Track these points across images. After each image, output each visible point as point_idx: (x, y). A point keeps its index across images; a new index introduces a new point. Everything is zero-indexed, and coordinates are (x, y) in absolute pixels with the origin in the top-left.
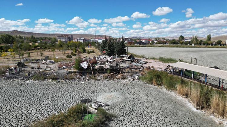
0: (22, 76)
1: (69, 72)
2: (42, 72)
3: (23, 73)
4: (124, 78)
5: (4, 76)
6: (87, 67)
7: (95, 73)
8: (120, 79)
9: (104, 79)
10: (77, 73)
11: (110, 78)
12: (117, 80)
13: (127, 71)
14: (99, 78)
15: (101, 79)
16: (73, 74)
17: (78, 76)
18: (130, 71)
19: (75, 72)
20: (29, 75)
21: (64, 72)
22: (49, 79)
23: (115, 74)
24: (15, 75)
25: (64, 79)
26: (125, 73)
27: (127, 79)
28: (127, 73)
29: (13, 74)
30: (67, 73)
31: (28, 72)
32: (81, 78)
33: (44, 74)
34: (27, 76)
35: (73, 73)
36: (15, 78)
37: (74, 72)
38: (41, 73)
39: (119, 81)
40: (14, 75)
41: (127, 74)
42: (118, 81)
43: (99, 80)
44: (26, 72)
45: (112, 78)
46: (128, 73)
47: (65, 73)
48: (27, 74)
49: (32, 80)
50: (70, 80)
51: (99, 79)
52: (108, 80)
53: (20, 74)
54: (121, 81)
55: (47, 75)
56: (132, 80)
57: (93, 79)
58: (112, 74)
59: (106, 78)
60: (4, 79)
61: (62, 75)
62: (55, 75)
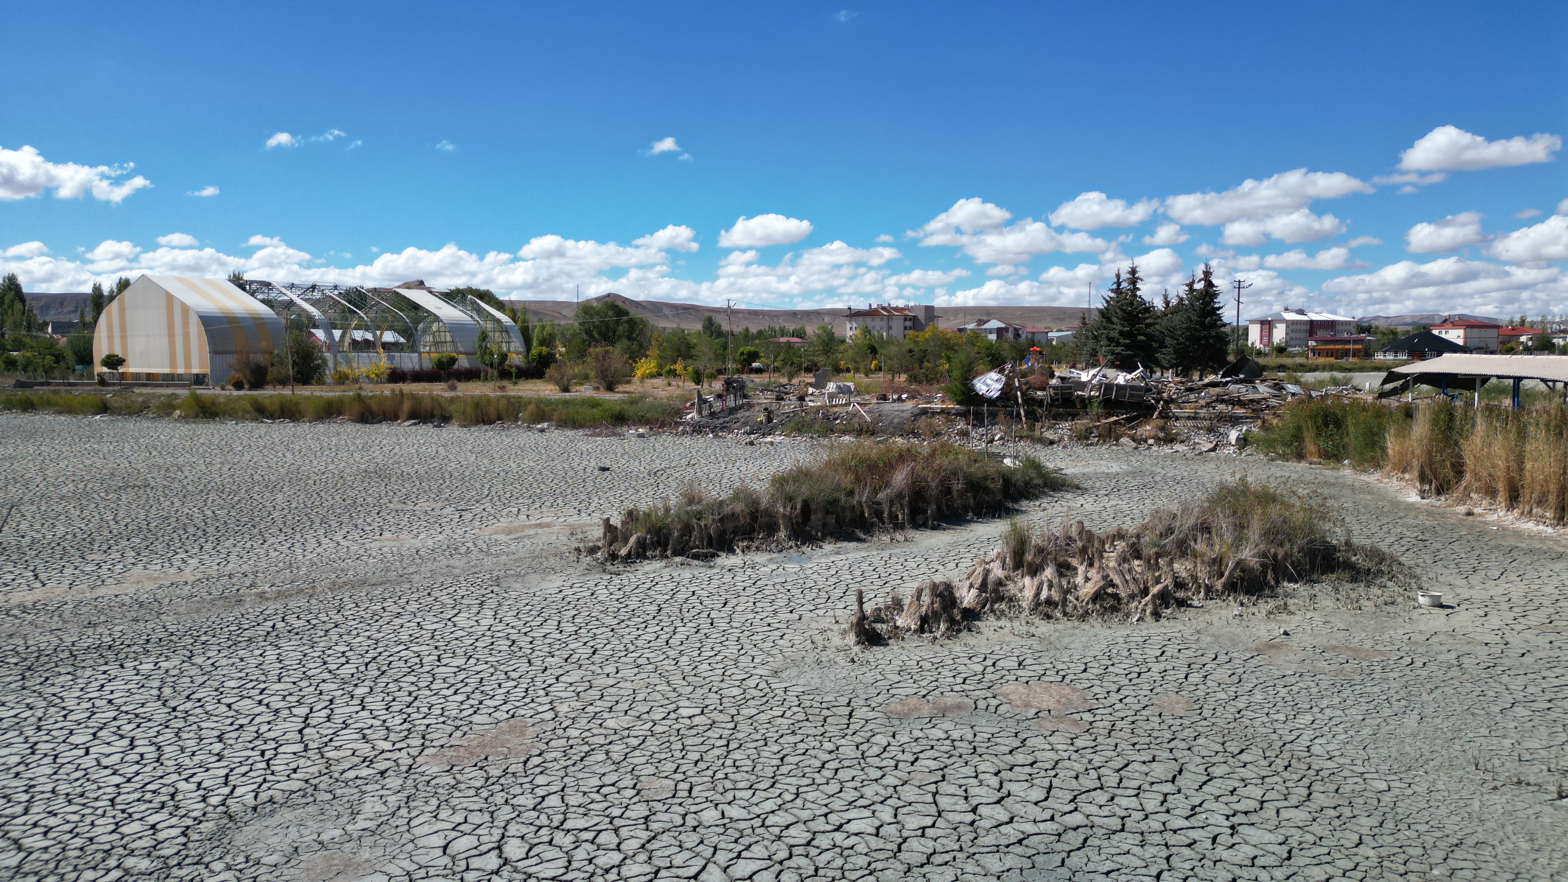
0: (745, 424)
1: (924, 412)
2: (818, 409)
3: (747, 414)
4: (1169, 439)
5: (681, 424)
6: (998, 394)
7: (1032, 417)
8: (1151, 441)
9: (1071, 438)
10: (956, 415)
11: (1099, 436)
12: (1134, 445)
13: (1188, 411)
14: (1049, 435)
15: (1061, 439)
16: (938, 422)
17: (961, 425)
18: (1203, 412)
19: (948, 413)
20: (769, 420)
21: (902, 411)
22: (845, 432)
23: (1128, 420)
24: (721, 420)
25: (902, 435)
26: (1177, 419)
27: (1182, 442)
28: (1189, 418)
29: (712, 415)
30: (916, 415)
31: (766, 409)
32: (973, 434)
33: (826, 417)
34: (761, 422)
35: (938, 413)
36: (722, 428)
37: (943, 411)
38: (812, 416)
39: (1142, 447)
40: (718, 418)
41: (1190, 423)
42: (1136, 448)
43: (1052, 443)
44: (759, 411)
45: (1109, 435)
46: (1194, 418)
47: (905, 415)
48: (762, 417)
49: (780, 435)
50: (924, 440)
51: (1051, 437)
52: (1091, 444)
53: (738, 416)
54: (1155, 448)
55: (836, 419)
56: (1211, 446)
57: (1021, 438)
58: (1115, 423)
59: (1083, 437)
60: (684, 433)
61: (896, 421)
62: (868, 419)
